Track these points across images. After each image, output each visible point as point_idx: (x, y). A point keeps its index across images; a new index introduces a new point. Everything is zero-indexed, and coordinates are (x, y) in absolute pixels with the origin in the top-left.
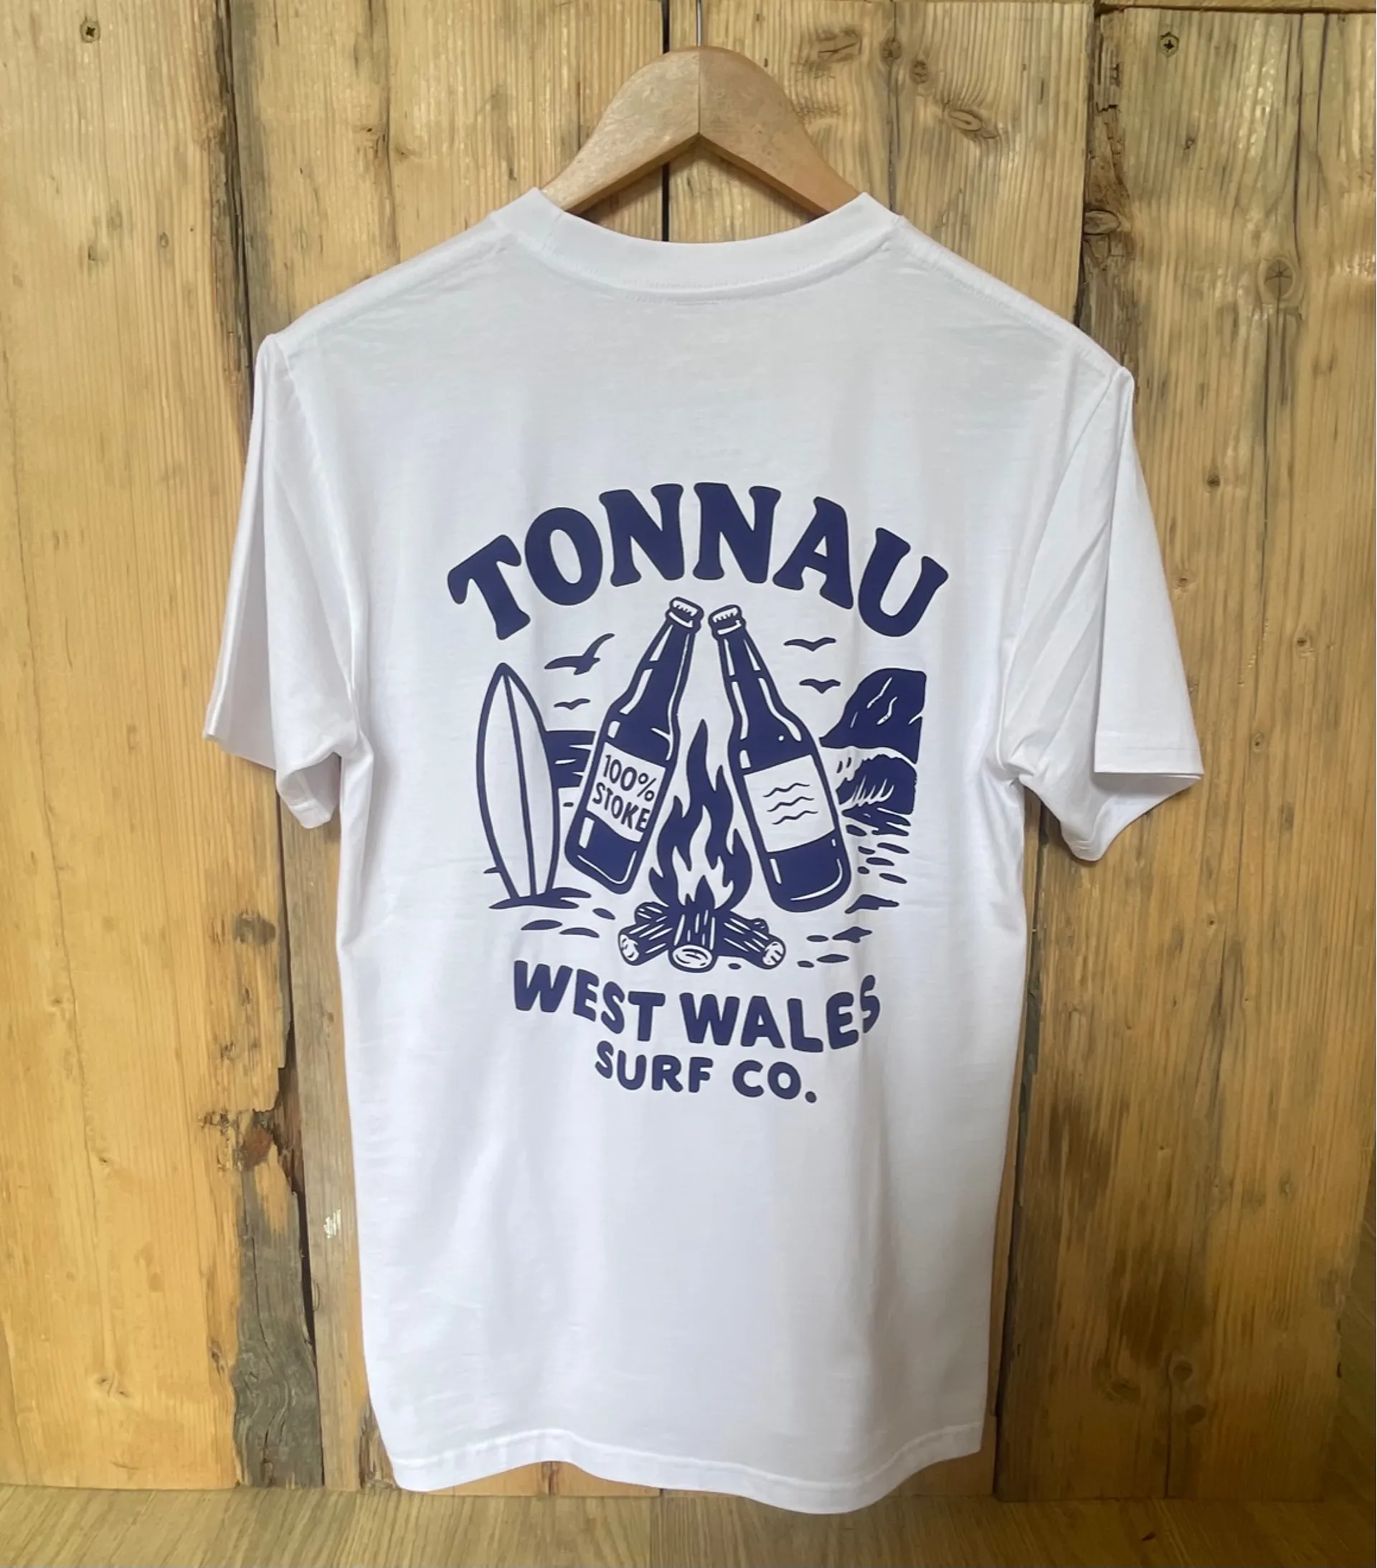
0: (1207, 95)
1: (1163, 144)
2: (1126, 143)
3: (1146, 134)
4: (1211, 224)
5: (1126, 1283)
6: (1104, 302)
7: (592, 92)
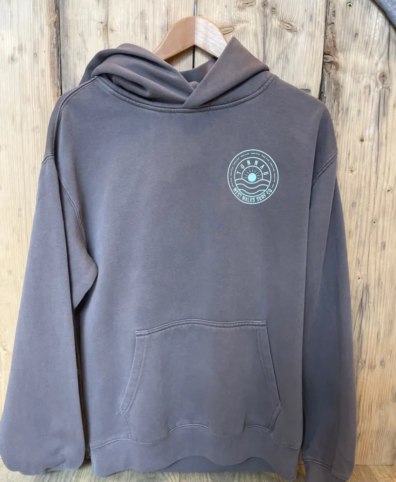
0: (361, 21)
1: (348, 35)
2: (337, 34)
3: (343, 32)
4: (363, 61)
6: (329, 83)
7: (172, 13)
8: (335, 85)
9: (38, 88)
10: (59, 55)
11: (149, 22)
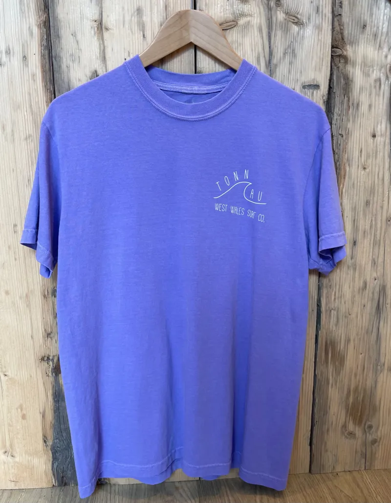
0: (369, 12)
1: (356, 27)
2: (345, 26)
3: (350, 23)
4: (372, 52)
5: (351, 400)
6: (338, 77)
7: (170, 9)
8: (344, 79)
9: (29, 94)
10: (50, 57)
11: (146, 18)
